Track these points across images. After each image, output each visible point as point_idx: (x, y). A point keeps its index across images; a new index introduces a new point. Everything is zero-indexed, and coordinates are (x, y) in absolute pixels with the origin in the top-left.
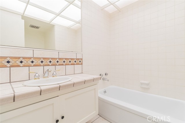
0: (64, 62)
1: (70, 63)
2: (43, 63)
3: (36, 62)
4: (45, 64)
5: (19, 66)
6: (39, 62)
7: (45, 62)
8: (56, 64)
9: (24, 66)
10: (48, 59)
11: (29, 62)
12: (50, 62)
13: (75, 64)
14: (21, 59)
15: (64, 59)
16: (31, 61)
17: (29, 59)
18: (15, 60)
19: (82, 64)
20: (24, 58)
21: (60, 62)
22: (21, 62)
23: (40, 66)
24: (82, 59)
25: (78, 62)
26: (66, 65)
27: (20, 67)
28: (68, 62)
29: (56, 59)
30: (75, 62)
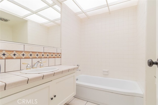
0: (48, 55)
1: (52, 57)
2: (32, 56)
3: (26, 55)
4: (33, 57)
5: (12, 58)
6: (29, 55)
7: (33, 55)
8: (42, 57)
9: (17, 58)
10: (36, 52)
11: (21, 55)
12: (37, 55)
13: (56, 57)
14: (14, 53)
15: (48, 53)
16: (23, 54)
17: (21, 52)
18: (10, 53)
19: (61, 57)
20: (17, 51)
21: (45, 55)
22: (15, 55)
23: (29, 58)
24: (61, 53)
25: (58, 55)
26: (49, 58)
27: (14, 59)
28: (51, 55)
29: (42, 53)
30: (56, 55)
